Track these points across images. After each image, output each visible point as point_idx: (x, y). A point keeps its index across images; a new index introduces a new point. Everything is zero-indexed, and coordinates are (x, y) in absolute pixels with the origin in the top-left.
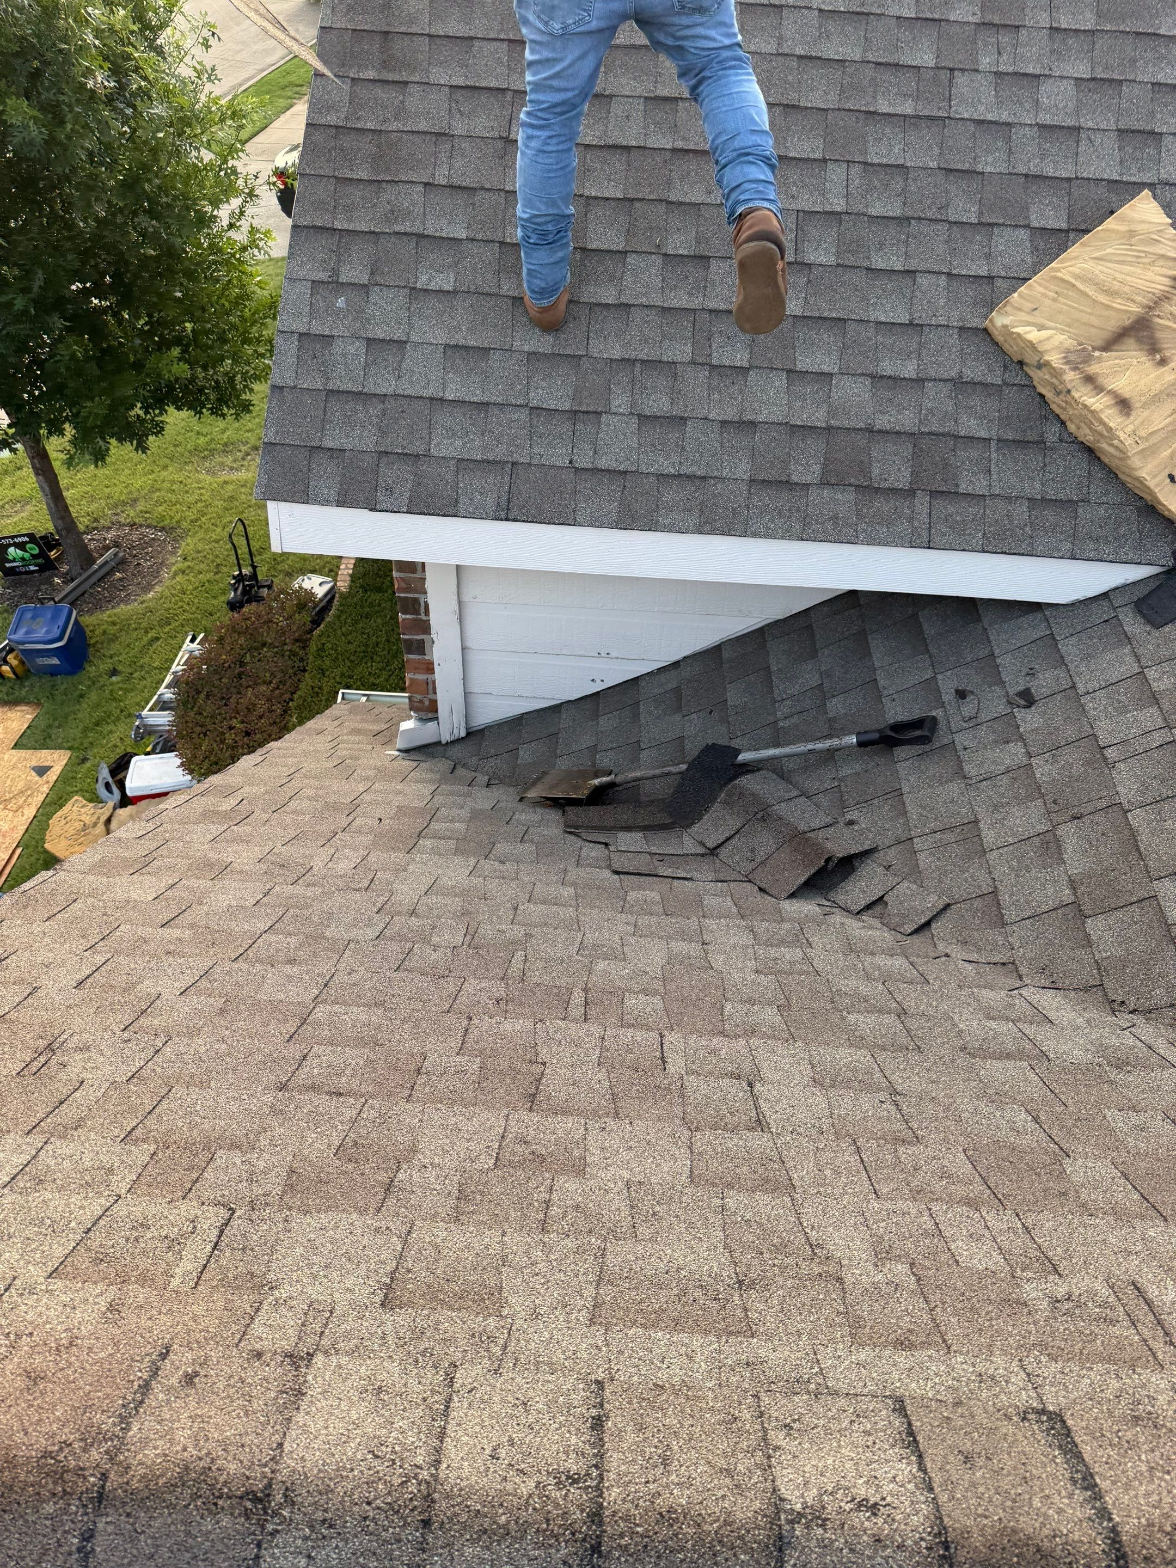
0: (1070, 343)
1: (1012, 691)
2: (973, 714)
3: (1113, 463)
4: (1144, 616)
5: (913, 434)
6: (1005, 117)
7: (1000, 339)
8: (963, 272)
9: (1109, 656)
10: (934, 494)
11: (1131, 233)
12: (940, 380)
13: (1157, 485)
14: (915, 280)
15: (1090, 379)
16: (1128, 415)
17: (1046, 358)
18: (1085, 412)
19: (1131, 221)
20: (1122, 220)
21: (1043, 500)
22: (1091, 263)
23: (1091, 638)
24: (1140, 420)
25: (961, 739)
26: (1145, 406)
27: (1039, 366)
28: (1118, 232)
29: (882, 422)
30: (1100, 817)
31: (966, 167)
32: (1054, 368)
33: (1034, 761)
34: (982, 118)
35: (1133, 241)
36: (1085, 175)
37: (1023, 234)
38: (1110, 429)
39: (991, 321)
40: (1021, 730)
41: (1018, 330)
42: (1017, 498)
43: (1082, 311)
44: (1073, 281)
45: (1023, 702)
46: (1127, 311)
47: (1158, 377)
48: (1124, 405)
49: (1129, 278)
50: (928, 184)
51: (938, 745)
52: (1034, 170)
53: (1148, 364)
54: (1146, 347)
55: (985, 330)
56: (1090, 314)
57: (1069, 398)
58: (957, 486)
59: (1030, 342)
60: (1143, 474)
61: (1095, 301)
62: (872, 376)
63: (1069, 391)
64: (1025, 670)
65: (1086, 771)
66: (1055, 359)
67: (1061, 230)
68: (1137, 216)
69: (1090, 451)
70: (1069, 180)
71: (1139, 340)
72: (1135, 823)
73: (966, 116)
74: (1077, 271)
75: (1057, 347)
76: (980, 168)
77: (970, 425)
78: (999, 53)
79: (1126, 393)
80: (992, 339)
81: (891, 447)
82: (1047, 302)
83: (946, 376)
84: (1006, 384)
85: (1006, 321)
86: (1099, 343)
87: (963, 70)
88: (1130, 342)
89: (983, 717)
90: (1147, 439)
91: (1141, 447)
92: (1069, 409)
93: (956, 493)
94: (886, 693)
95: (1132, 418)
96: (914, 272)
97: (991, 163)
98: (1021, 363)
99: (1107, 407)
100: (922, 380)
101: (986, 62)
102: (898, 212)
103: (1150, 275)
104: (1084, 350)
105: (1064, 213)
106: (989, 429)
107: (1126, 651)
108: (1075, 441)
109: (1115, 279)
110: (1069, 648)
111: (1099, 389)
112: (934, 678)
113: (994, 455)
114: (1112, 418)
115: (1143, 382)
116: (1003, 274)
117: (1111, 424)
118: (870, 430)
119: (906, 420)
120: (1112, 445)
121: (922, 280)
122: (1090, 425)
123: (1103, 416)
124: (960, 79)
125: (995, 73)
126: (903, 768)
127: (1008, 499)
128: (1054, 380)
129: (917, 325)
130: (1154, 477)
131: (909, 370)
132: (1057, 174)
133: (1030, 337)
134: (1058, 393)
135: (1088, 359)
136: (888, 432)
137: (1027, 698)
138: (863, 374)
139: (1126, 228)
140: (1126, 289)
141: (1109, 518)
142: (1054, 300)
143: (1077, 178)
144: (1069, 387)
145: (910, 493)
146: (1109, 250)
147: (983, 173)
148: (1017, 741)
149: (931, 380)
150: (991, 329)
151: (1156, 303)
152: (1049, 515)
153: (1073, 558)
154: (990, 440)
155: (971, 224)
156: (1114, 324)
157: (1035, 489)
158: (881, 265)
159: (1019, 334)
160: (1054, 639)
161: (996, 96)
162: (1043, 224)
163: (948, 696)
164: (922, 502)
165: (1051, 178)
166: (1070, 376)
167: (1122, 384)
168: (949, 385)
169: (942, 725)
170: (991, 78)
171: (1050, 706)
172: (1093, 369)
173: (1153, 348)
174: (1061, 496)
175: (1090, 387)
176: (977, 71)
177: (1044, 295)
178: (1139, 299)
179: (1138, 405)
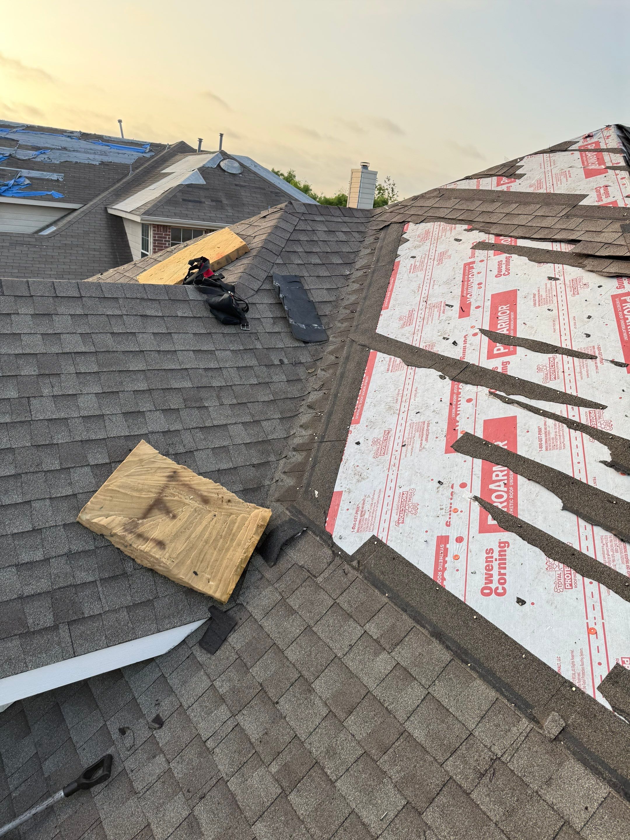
0: (125, 520)
1: (150, 720)
2: (132, 744)
3: (165, 574)
4: (205, 649)
5: (49, 592)
6: (63, 415)
7: (88, 526)
8: (59, 495)
9: (195, 679)
10: (70, 623)
11: (141, 461)
12: (59, 556)
13: (189, 579)
14: (31, 506)
15: (140, 536)
16: (164, 548)
17: (114, 531)
18: (142, 553)
19: (139, 455)
20: (135, 455)
21: (135, 605)
22: (125, 478)
23: (183, 670)
24: (171, 549)
25: (129, 764)
26: (171, 541)
27: (112, 536)
28: (134, 461)
29: (28, 591)
30: (214, 792)
31: (48, 442)
32: (119, 536)
33: (172, 765)
34: (50, 418)
35: (143, 464)
36: (112, 436)
37: (87, 469)
38: (157, 559)
39: (79, 518)
40: (160, 745)
41: (95, 521)
42: (119, 609)
43: (127, 502)
44: (118, 489)
45: (157, 726)
46: (149, 498)
47: (174, 525)
48: (161, 544)
49: (146, 482)
50: (28, 455)
51: (116, 774)
52: (85, 438)
53: (168, 520)
54: (164, 512)
55: (78, 522)
56: (132, 503)
57: (132, 548)
58: (83, 613)
59: (104, 525)
60: (181, 576)
61: (132, 497)
62: (16, 566)
63: (131, 545)
64: (154, 702)
65: (200, 762)
66: (119, 531)
67: (107, 464)
68: (141, 452)
69: (152, 571)
70: (104, 439)
71: (160, 509)
72: (232, 788)
73: (41, 418)
74: (118, 484)
75: (119, 524)
76: (55, 442)
77: (83, 576)
78: (53, 387)
79: (160, 537)
80: (83, 526)
81: (36, 604)
82: (107, 502)
83: (61, 553)
84: (97, 548)
85: (88, 517)
86: (140, 515)
87: (35, 397)
88: (156, 511)
89: (138, 743)
90: (177, 558)
91: (176, 562)
92: (134, 553)
93: (84, 618)
94: (78, 745)
95: (167, 550)
96: (30, 501)
97: (61, 438)
98: (102, 535)
99: (153, 548)
100: (48, 559)
101: (46, 392)
102: (13, 472)
103: (156, 478)
104: (133, 521)
105: (106, 455)
106: (94, 575)
107: (202, 673)
108: (142, 567)
109: (139, 483)
110: (174, 681)
111: (146, 539)
112: (105, 725)
113: (100, 589)
114: (157, 553)
115: (167, 530)
116: (81, 491)
117: (157, 556)
118: (21, 598)
119: (43, 585)
120: (160, 566)
121: (36, 505)
122: (146, 559)
123: (151, 553)
124: (33, 401)
125: (53, 396)
126: (98, 799)
127: (115, 611)
128: (122, 541)
129: (38, 529)
130: (187, 575)
131: (39, 555)
132: (98, 438)
133: (102, 523)
134: (126, 547)
135: (136, 525)
136: (33, 595)
137: (159, 722)
138: (9, 566)
139: (137, 459)
140: (146, 487)
141: (172, 602)
142: (111, 501)
143: (108, 438)
144: (130, 543)
145: (55, 628)
146: (132, 471)
147: (57, 444)
148: (159, 754)
149: (53, 558)
150: (80, 521)
151: (162, 490)
152: (140, 612)
153: (159, 631)
154: (96, 581)
155: (57, 470)
156: (145, 505)
157: (128, 600)
158: (8, 502)
159: (96, 523)
160: (165, 677)
161: (56, 407)
162: (96, 462)
163: (115, 735)
164: (64, 631)
165: (95, 440)
166: (130, 537)
167: (156, 534)
168: (65, 558)
169: (116, 759)
170: (51, 398)
171: (172, 722)
172: (141, 530)
173: (167, 511)
174: (143, 599)
175: (141, 540)
176: (42, 396)
177: (105, 500)
178: (154, 490)
179: (168, 542)
